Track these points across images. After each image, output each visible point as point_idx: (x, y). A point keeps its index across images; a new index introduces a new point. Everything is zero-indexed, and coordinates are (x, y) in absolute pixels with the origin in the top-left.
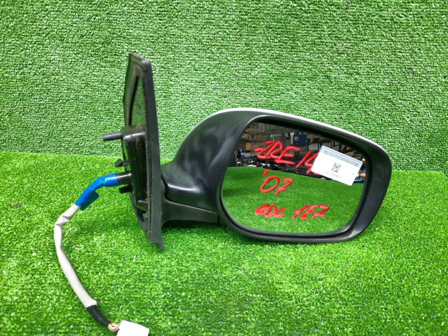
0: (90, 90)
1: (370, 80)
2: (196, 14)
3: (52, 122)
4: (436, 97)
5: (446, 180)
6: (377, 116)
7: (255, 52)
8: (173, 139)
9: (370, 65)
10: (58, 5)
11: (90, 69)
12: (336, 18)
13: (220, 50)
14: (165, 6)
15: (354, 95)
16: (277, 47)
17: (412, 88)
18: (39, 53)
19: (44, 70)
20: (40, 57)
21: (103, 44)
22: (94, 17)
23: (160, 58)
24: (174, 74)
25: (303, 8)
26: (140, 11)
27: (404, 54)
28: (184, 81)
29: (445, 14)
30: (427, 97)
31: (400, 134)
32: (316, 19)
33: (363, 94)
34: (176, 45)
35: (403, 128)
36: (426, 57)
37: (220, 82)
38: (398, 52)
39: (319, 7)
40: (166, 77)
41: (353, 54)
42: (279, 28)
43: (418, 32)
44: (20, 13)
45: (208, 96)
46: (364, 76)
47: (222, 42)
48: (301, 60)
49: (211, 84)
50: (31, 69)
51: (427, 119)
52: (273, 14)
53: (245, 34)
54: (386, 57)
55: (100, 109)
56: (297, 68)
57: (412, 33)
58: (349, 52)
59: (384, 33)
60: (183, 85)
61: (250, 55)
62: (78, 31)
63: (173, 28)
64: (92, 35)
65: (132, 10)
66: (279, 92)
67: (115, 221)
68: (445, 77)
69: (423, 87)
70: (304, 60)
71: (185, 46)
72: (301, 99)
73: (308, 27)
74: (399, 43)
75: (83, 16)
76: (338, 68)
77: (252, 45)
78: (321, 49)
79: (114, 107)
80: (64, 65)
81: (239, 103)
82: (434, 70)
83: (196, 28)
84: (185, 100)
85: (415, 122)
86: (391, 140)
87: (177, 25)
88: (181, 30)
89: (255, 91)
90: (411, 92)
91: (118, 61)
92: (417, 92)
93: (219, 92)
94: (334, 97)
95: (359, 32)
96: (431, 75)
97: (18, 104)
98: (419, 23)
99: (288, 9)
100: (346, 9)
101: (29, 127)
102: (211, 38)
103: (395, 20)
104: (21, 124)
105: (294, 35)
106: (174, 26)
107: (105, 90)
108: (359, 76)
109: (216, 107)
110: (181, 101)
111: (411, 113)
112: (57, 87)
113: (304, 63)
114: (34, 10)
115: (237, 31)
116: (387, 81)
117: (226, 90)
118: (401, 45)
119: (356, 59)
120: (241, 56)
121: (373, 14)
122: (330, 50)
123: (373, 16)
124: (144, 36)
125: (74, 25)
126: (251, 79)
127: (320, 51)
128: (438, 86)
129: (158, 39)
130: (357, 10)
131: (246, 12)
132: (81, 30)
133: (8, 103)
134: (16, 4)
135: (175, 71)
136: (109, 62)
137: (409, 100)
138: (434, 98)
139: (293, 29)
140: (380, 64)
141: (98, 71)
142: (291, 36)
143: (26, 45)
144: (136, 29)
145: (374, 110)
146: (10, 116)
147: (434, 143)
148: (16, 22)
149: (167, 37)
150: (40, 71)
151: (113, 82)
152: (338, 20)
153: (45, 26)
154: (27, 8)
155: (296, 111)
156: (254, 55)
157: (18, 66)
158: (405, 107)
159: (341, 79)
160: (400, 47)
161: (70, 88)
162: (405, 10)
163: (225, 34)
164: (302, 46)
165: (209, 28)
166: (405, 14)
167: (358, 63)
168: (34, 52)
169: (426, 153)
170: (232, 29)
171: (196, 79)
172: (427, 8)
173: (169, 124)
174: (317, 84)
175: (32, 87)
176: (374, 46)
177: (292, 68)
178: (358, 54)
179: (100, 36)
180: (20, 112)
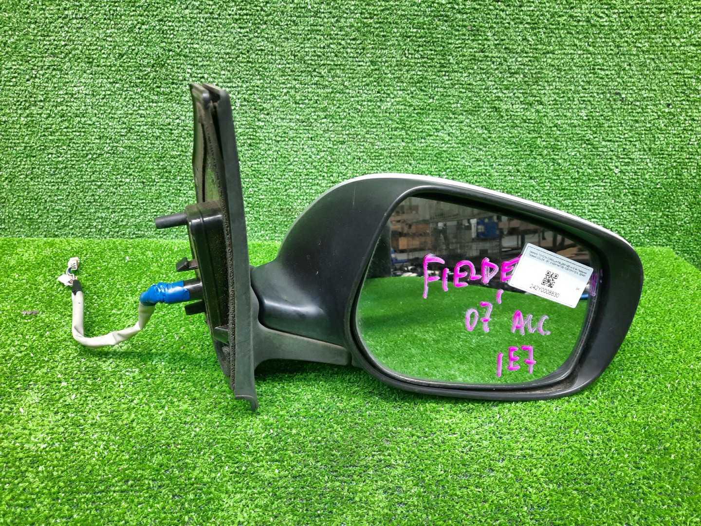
0: (135, 138)
1: (558, 112)
2: (295, 18)
3: (77, 189)
4: (656, 136)
5: (675, 259)
6: (571, 166)
7: (386, 74)
8: (265, 210)
9: (558, 89)
10: (83, 8)
11: (133, 105)
12: (505, 20)
13: (333, 72)
14: (248, 7)
15: (536, 135)
16: (419, 65)
17: (621, 123)
18: (55, 83)
19: (62, 110)
20: (57, 89)
21: (153, 66)
22: (139, 25)
23: (242, 87)
24: (263, 109)
25: (456, 7)
26: (209, 15)
27: (607, 72)
28: (279, 120)
29: (665, 12)
30: (643, 136)
31: (606, 193)
32: (476, 22)
33: (550, 134)
34: (266, 66)
35: (610, 183)
36: (640, 77)
37: (334, 121)
38: (598, 69)
39: (480, 4)
40: (252, 115)
41: (532, 73)
42: (420, 37)
43: (626, 39)
44: (24, 23)
45: (316, 142)
46: (550, 107)
47: (335, 59)
48: (455, 84)
49: (321, 123)
50: (42, 108)
51: (645, 169)
52: (411, 15)
53: (370, 46)
54: (581, 78)
55: (151, 167)
56: (450, 96)
57: (617, 40)
58: (526, 71)
59: (577, 42)
60: (278, 126)
61: (379, 78)
62: (114, 48)
63: (260, 39)
64: (137, 54)
65: (197, 14)
66: (424, 134)
67: (183, 334)
68: (668, 105)
69: (637, 121)
70: (461, 84)
71: (280, 66)
72: (457, 144)
73: (465, 35)
74: (599, 57)
75: (122, 24)
76: (511, 94)
77: (381, 62)
78: (485, 67)
79: (173, 164)
80: (95, 100)
81: (364, 152)
82: (653, 95)
83: (296, 39)
84: (281, 150)
85: (627, 174)
86: (593, 201)
87: (266, 36)
88: (272, 42)
89: (387, 133)
90: (620, 128)
91: (177, 93)
92: (628, 128)
93: (332, 136)
94: (507, 139)
95: (541, 41)
96: (648, 103)
97: (23, 163)
98: (627, 25)
99: (433, 9)
100: (520, 6)
101: (40, 199)
102: (319, 54)
103: (592, 22)
104: (28, 193)
105: (444, 47)
106: (262, 37)
107: (157, 138)
108: (542, 106)
109: (329, 158)
110: (276, 151)
111: (621, 160)
112: (83, 134)
113: (460, 88)
114: (47, 18)
115: (358, 42)
116: (583, 113)
117: (344, 132)
118: (603, 58)
119: (537, 82)
120: (364, 80)
121: (560, 13)
122: (497, 69)
123: (560, 16)
124: (216, 53)
125: (108, 39)
126: (381, 115)
127: (483, 69)
128: (659, 118)
129: (239, 57)
130: (535, 7)
131: (370, 14)
132: (119, 46)
133: (7, 162)
134: (19, 9)
135: (265, 105)
136: (164, 94)
137: (617, 141)
138: (654, 137)
139: (442, 38)
140: (573, 88)
141: (147, 109)
142: (439, 49)
143: (34, 72)
144: (203, 42)
145: (567, 157)
146: (10, 182)
147: (657, 205)
148: (18, 36)
149: (251, 54)
150: (56, 112)
151: (169, 124)
152: (509, 23)
153: (64, 41)
154: (34, 14)
155: (450, 162)
156: (385, 78)
157: (23, 104)
158: (612, 151)
159: (517, 112)
160: (601, 61)
161: (103, 136)
162: (606, 7)
163: (340, 47)
164: (456, 63)
165: (315, 38)
166: (606, 12)
167: (540, 87)
168: (47, 82)
169: (645, 220)
170: (351, 40)
171: (298, 117)
172: (638, 4)
173: (258, 187)
174: (480, 120)
175: (44, 135)
176: (562, 61)
177: (442, 97)
178: (539, 73)
179: (148, 55)
180: (27, 176)
